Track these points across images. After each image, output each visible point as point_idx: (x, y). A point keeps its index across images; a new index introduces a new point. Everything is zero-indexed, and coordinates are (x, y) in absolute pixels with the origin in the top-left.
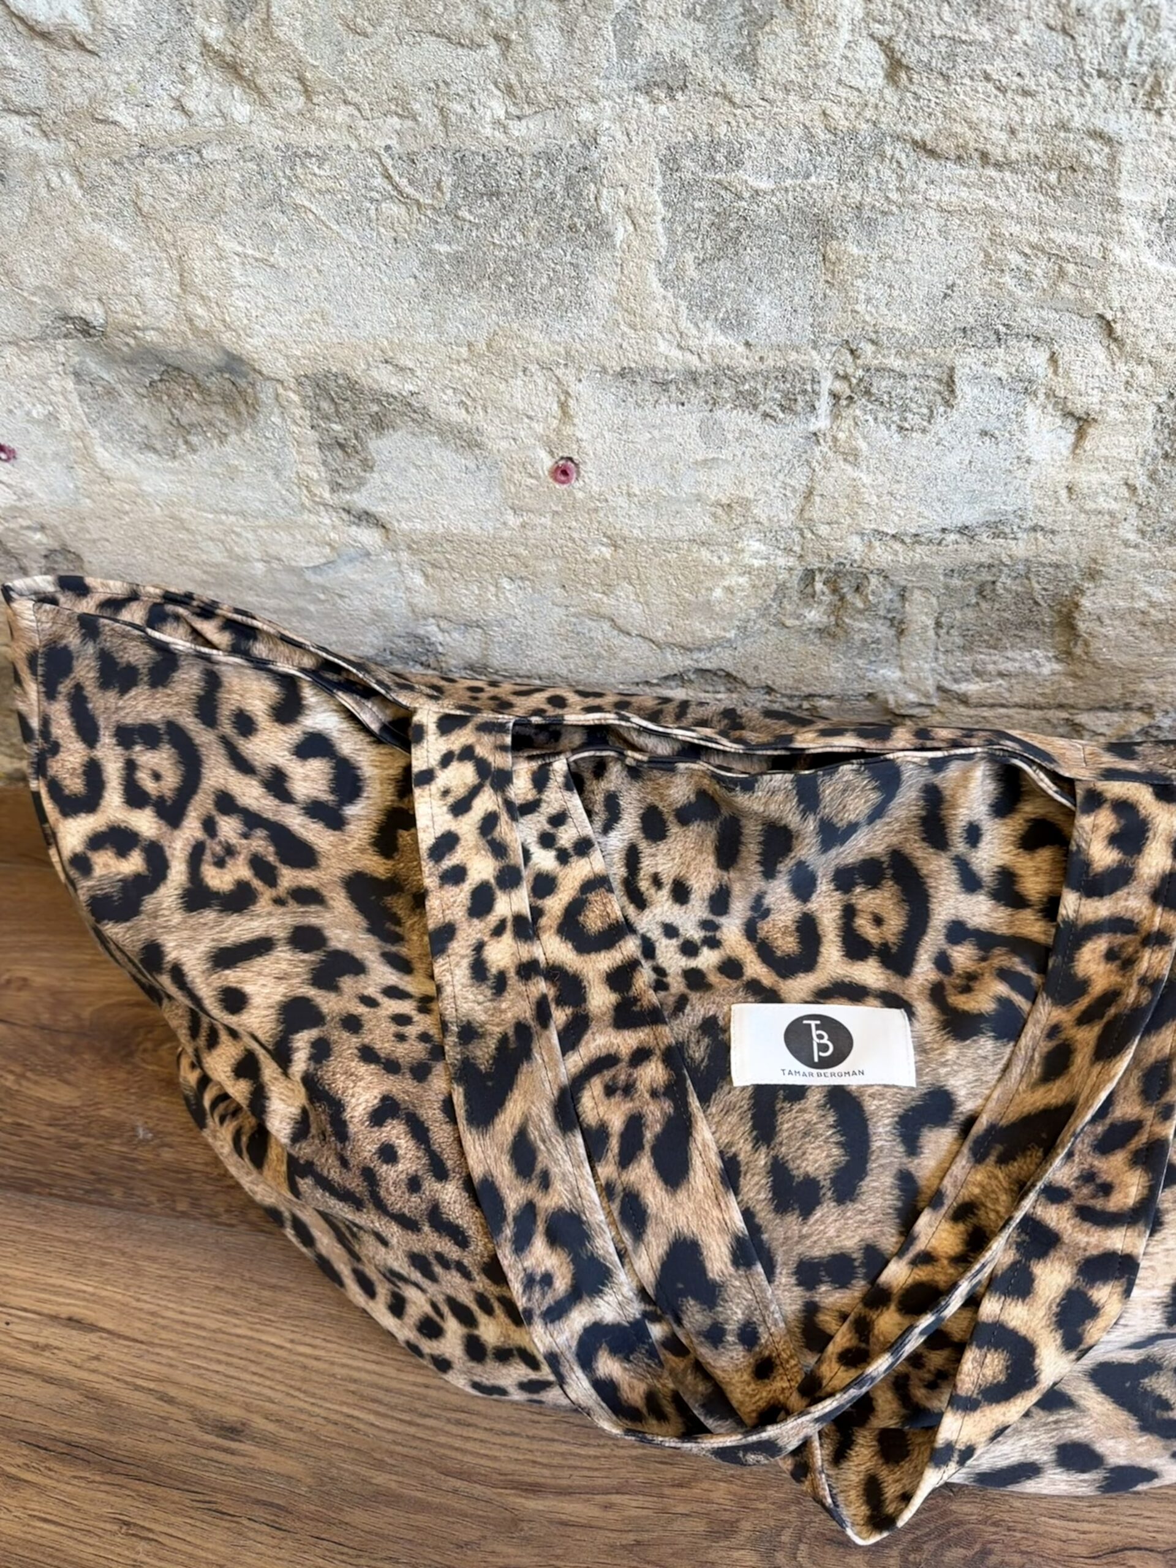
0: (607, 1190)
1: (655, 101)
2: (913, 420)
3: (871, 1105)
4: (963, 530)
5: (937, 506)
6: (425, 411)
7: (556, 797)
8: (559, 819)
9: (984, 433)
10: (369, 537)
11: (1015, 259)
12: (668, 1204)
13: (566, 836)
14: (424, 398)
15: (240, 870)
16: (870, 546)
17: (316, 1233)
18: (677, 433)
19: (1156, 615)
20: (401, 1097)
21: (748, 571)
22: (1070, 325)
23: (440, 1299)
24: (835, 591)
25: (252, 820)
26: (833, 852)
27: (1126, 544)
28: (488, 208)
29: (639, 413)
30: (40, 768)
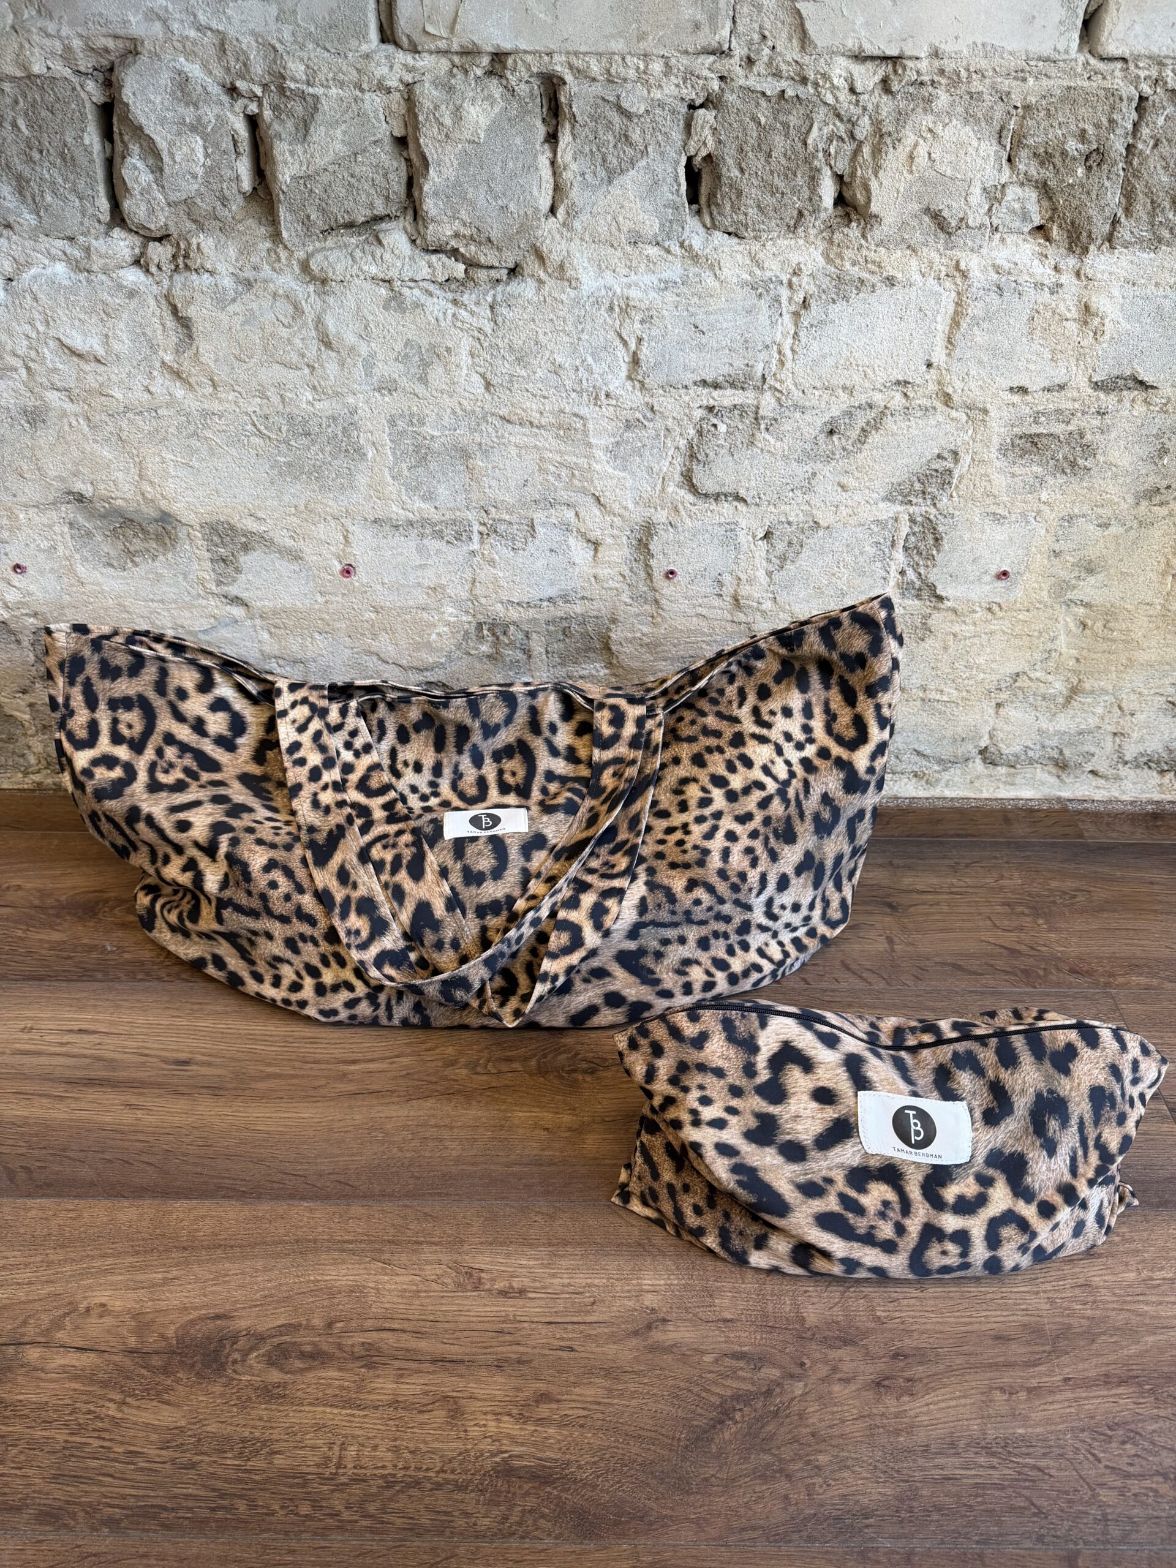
0: (386, 886)
2: (518, 545)
3: (508, 841)
4: (550, 600)
5: (536, 587)
6: (271, 541)
7: (353, 721)
8: (354, 733)
9: (552, 550)
10: (237, 612)
11: (552, 468)
12: (415, 888)
13: (358, 743)
14: (271, 534)
15: (178, 774)
16: (507, 609)
17: (227, 959)
18: (405, 551)
19: (646, 640)
20: (278, 859)
21: (448, 624)
22: (581, 499)
23: (301, 966)
24: (494, 635)
25: (184, 748)
26: (490, 741)
27: (626, 604)
28: (305, 441)
29: (385, 541)
30: (62, 725)
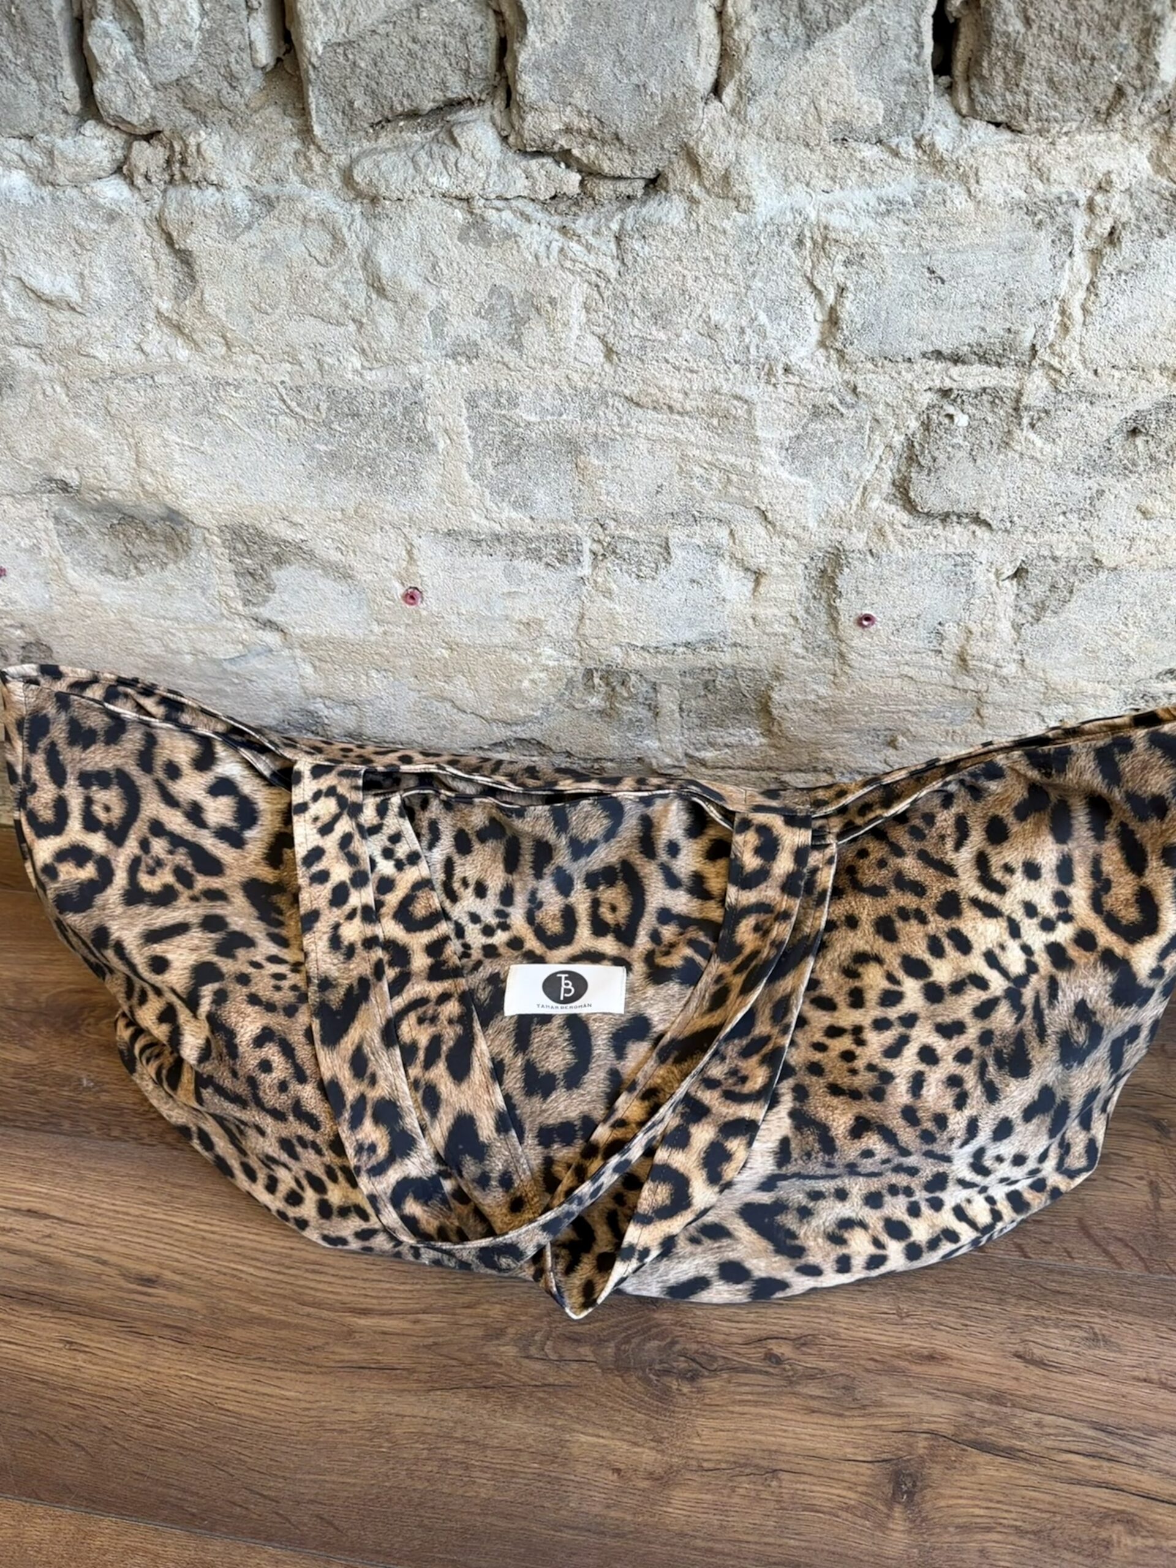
0: (415, 1085)
1: (459, 363)
2: (645, 571)
3: (594, 1026)
4: (687, 645)
5: (668, 628)
6: (311, 553)
7: (394, 822)
8: (396, 838)
9: (693, 581)
10: (271, 638)
11: (698, 470)
12: (455, 1092)
13: (402, 851)
14: (310, 544)
15: (166, 877)
16: (627, 654)
17: (215, 1139)
18: (489, 574)
19: (823, 705)
20: (276, 1027)
21: (546, 669)
22: (739, 512)
23: (301, 1174)
24: (607, 684)
25: (176, 841)
26: (582, 861)
27: (796, 655)
28: (352, 424)
29: (462, 559)
30: (22, 803)
